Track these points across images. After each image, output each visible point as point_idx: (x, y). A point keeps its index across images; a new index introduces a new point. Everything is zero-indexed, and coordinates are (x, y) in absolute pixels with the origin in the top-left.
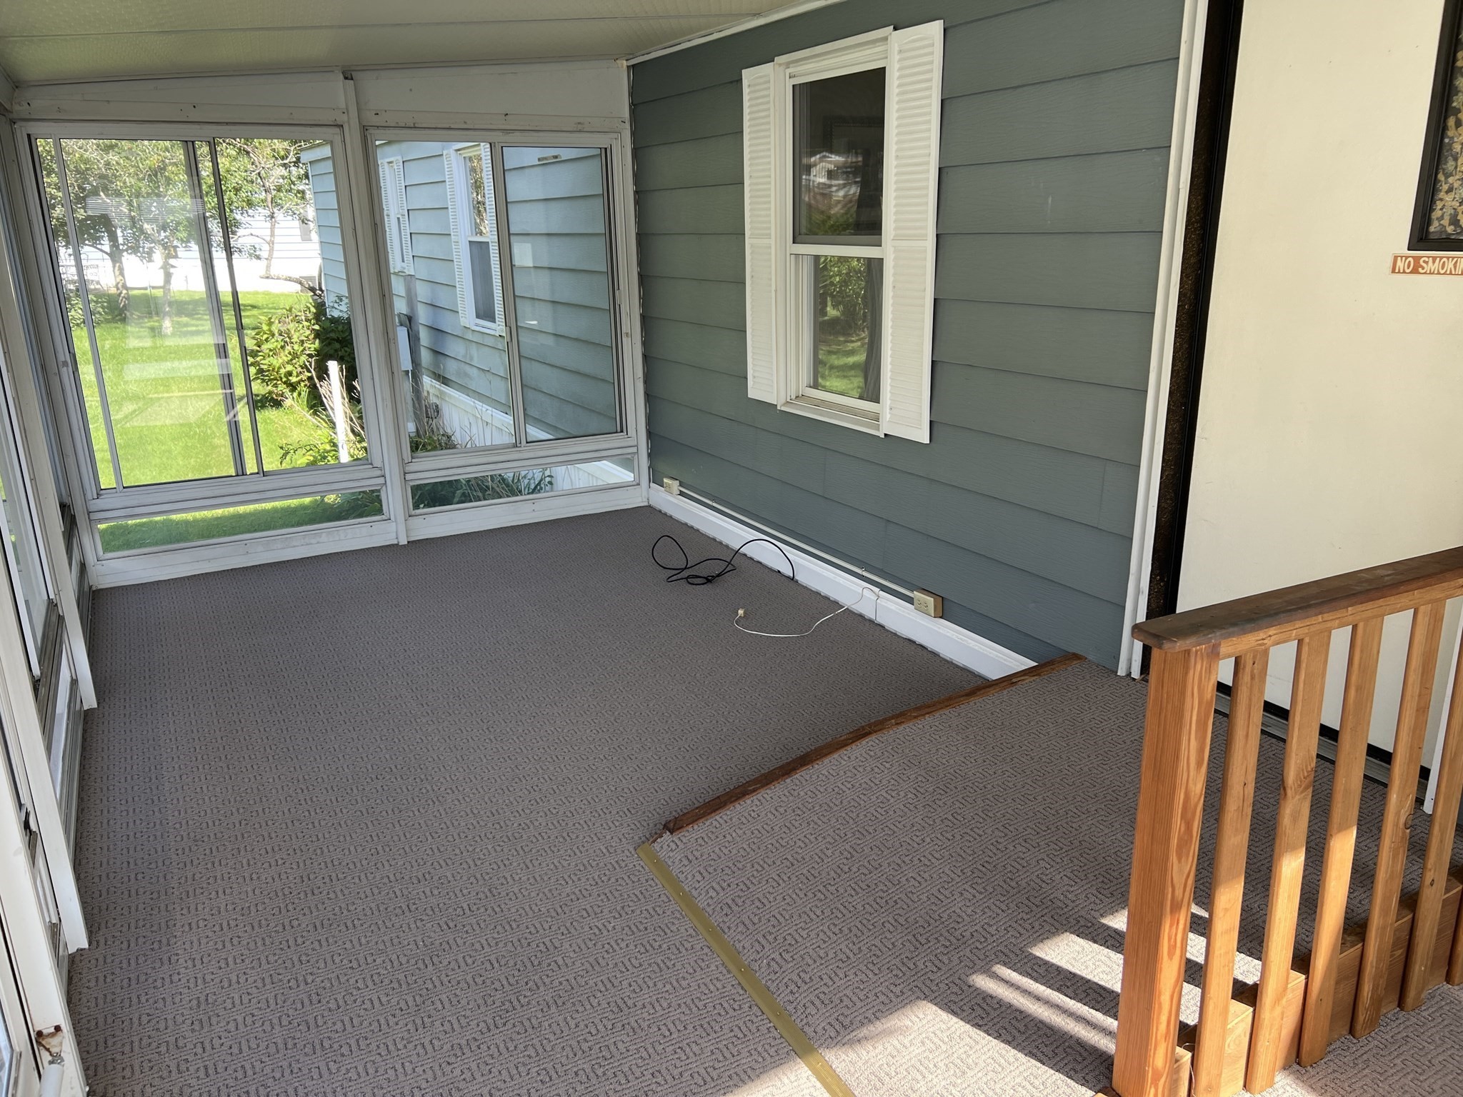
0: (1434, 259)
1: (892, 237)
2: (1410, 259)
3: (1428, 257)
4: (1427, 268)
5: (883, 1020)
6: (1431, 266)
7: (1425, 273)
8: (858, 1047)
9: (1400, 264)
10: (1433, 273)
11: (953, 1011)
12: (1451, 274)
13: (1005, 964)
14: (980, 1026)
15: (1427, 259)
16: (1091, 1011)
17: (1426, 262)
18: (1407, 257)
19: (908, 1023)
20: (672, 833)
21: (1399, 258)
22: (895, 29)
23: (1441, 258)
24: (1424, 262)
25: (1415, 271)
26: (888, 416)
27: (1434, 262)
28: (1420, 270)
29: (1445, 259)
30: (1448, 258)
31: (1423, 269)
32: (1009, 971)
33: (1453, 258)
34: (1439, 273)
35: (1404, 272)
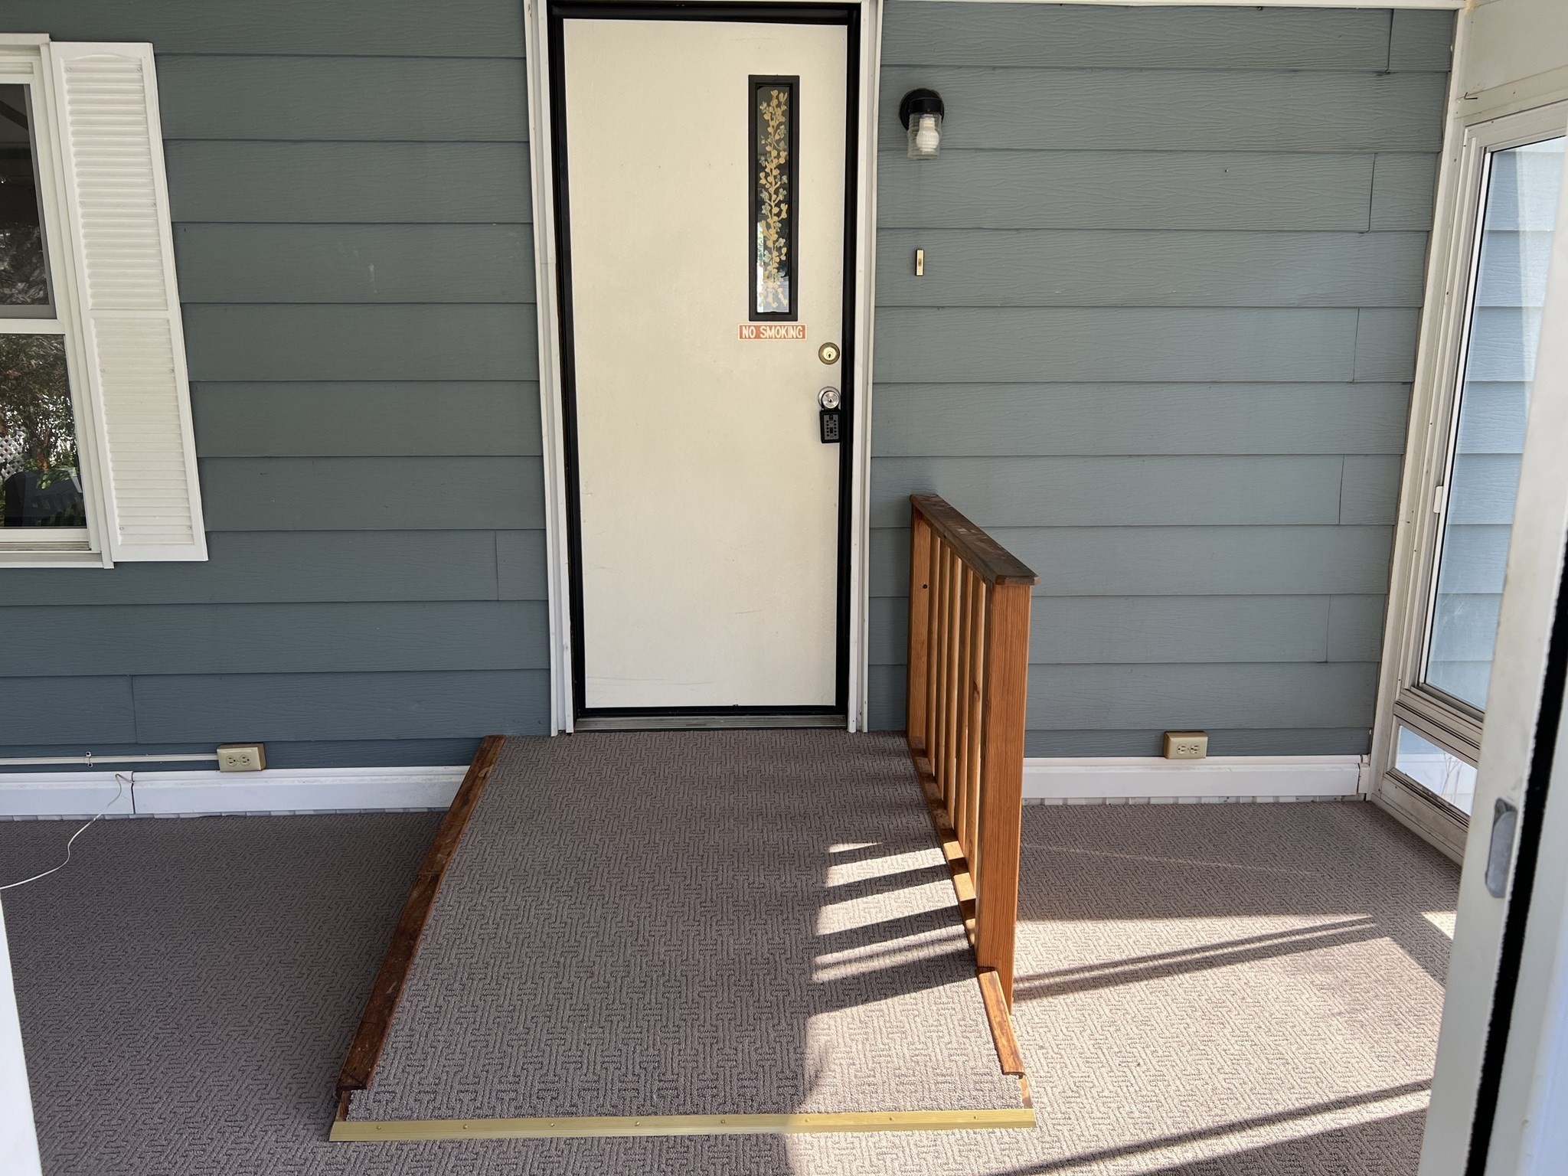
0: (771, 327)
1: (90, 307)
2: (752, 328)
3: (766, 326)
4: (766, 335)
5: (808, 1051)
6: (768, 333)
7: (766, 338)
8: (821, 1082)
9: (745, 332)
10: (772, 338)
11: (837, 1006)
12: (785, 338)
13: (820, 954)
14: (866, 1000)
15: (765, 328)
16: (905, 938)
17: (765, 330)
18: (749, 327)
19: (823, 1039)
20: (364, 1087)
21: (744, 328)
22: (53, 39)
23: (776, 326)
24: (764, 329)
25: (758, 337)
26: (120, 538)
27: (771, 329)
28: (761, 335)
29: (778, 327)
30: (781, 326)
31: (764, 334)
32: (829, 956)
33: (784, 326)
34: (776, 338)
35: (749, 338)
